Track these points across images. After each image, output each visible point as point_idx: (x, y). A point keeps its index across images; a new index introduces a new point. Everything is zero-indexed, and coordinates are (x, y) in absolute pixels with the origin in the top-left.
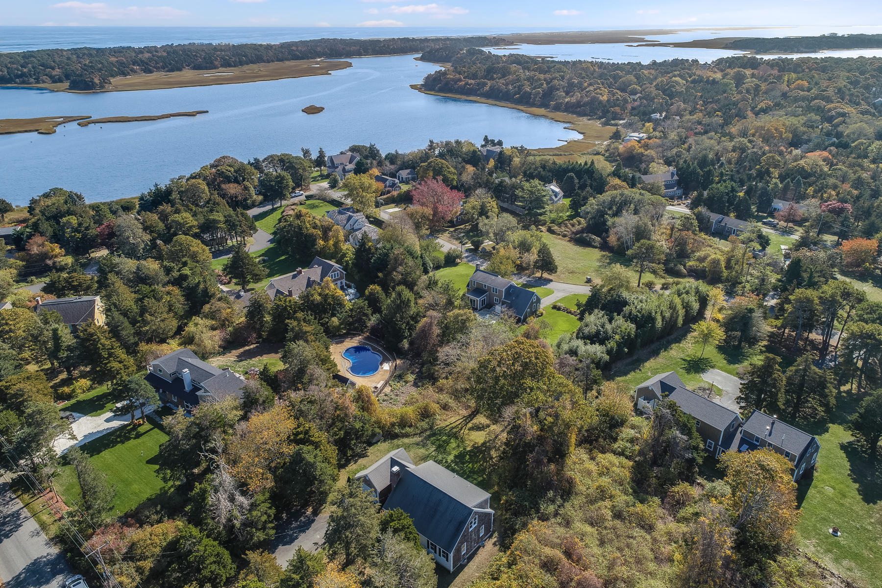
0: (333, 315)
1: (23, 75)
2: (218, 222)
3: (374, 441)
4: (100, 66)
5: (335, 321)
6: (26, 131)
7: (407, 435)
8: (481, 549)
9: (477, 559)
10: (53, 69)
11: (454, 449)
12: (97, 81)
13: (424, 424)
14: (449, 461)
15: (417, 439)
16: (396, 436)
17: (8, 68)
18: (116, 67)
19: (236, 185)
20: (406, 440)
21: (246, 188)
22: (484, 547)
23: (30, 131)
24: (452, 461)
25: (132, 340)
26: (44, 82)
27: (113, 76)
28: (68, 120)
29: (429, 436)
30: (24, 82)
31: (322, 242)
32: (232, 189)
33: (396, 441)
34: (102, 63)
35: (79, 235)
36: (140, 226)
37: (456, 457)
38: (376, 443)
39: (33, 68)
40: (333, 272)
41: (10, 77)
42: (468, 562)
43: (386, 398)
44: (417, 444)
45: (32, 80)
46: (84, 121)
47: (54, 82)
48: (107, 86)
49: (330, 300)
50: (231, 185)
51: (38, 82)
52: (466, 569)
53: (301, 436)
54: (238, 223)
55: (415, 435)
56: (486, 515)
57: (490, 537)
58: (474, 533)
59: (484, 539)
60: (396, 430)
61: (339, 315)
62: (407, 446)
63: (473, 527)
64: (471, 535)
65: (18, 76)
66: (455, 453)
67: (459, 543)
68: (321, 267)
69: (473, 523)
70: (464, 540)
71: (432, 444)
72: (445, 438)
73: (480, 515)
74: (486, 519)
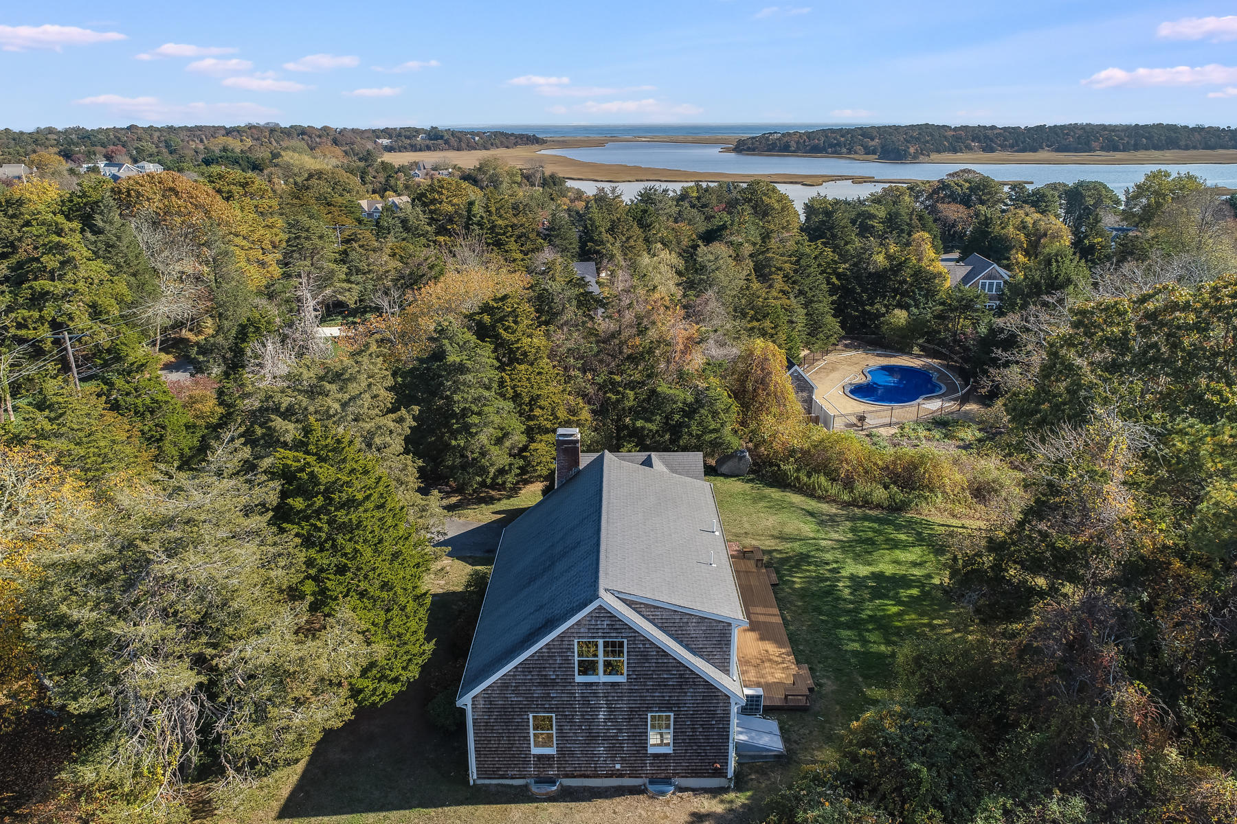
0: (903, 305)
1: (838, 144)
3: (724, 469)
4: (928, 138)
5: (900, 317)
6: (791, 183)
8: (637, 802)
9: (589, 815)
10: (872, 139)
11: (895, 562)
12: (912, 150)
13: (880, 494)
14: (844, 573)
15: (828, 508)
16: (780, 482)
17: (827, 137)
18: (948, 142)
20: (797, 499)
23: (796, 183)
24: (852, 578)
26: (856, 153)
27: (939, 152)
28: (844, 178)
29: (867, 518)
30: (835, 152)
31: (1021, 258)
32: (954, 212)
33: (774, 493)
34: (931, 135)
37: (878, 577)
38: (726, 476)
39: (852, 137)
40: (989, 277)
41: (824, 147)
44: (811, 514)
45: (844, 150)
47: (867, 153)
48: (921, 157)
51: (849, 153)
52: (516, 812)
53: (486, 319)
55: (834, 501)
56: (689, 678)
57: (715, 792)
58: (611, 710)
59: (678, 781)
60: (789, 467)
61: (915, 310)
62: (780, 507)
63: (602, 678)
64: (585, 701)
65: (831, 145)
66: (889, 569)
67: (504, 684)
68: (969, 268)
69: (601, 658)
70: (538, 692)
71: (853, 530)
72: (903, 537)
73: (646, 652)
74: (690, 697)
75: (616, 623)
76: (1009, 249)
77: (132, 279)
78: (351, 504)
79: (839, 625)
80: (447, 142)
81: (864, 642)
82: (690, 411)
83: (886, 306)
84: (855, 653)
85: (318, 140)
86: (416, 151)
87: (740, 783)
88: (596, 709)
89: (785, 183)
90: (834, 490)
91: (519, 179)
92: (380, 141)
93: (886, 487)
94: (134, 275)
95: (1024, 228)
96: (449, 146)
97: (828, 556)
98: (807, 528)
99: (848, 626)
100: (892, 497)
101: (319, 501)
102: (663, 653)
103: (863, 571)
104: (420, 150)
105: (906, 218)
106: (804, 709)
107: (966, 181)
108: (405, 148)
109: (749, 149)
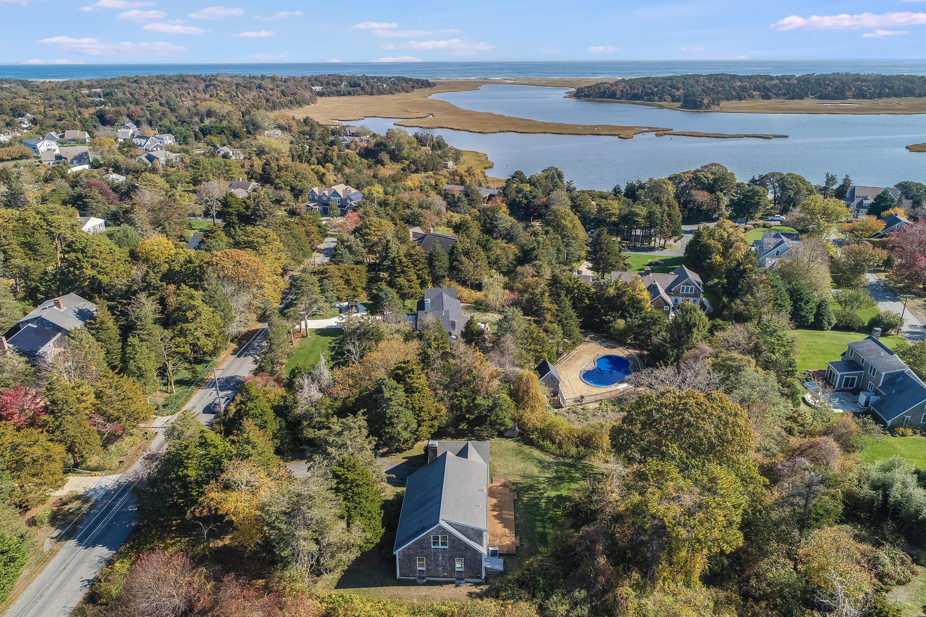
0: (623, 317)
1: (652, 94)
2: (637, 215)
3: (507, 434)
4: (720, 89)
5: (621, 323)
6: (611, 135)
7: (542, 449)
8: (452, 586)
9: (436, 590)
10: (678, 89)
11: (569, 489)
12: (706, 101)
13: (573, 451)
14: (546, 495)
15: (549, 458)
16: (531, 443)
17: (644, 87)
18: (736, 92)
19: (706, 193)
20: (536, 453)
21: (718, 200)
22: (457, 586)
23: (615, 135)
24: (548, 497)
25: (441, 272)
26: (665, 100)
27: (728, 99)
28: (651, 130)
29: (565, 464)
30: (649, 100)
31: (719, 258)
32: (701, 196)
33: (527, 449)
34: (723, 86)
35: (525, 201)
36: (570, 203)
37: (559, 497)
38: (507, 438)
39: (663, 88)
40: (686, 284)
41: (642, 96)
42: (424, 584)
43: (581, 412)
44: (540, 462)
45: (656, 98)
46: (662, 132)
47: (674, 101)
48: (713, 107)
49: (625, 299)
50: (701, 193)
51: (660, 101)
52: (412, 588)
53: (400, 372)
54: (659, 222)
55: (553, 454)
56: (468, 548)
57: (476, 584)
58: (443, 557)
59: (465, 579)
60: (534, 436)
61: (629, 319)
62: (528, 458)
63: (440, 547)
64: (435, 554)
65: (647, 94)
66: (564, 493)
67: (409, 548)
68: (677, 276)
69: (440, 541)
70: (420, 551)
71: (556, 471)
72: (577, 475)
73: (454, 539)
74: (469, 554)
75: (445, 531)
76: (711, 253)
77: (222, 313)
78: (357, 485)
79: (536, 520)
80: (363, 89)
81: (545, 528)
82: (491, 409)
83: (613, 317)
84: (539, 533)
85: (271, 92)
86: (340, 96)
87: (486, 582)
88: (438, 556)
89: (606, 135)
90: (553, 448)
91: (415, 146)
92: (314, 88)
93: (577, 447)
94: (222, 311)
95: (722, 239)
96: (365, 91)
97: (541, 486)
98: (535, 470)
99: (540, 521)
100: (579, 453)
101: (348, 485)
102: (460, 540)
103: (553, 494)
104: (344, 95)
105: (659, 215)
106: (514, 555)
107: (712, 173)
108: (333, 93)
109: (586, 96)
